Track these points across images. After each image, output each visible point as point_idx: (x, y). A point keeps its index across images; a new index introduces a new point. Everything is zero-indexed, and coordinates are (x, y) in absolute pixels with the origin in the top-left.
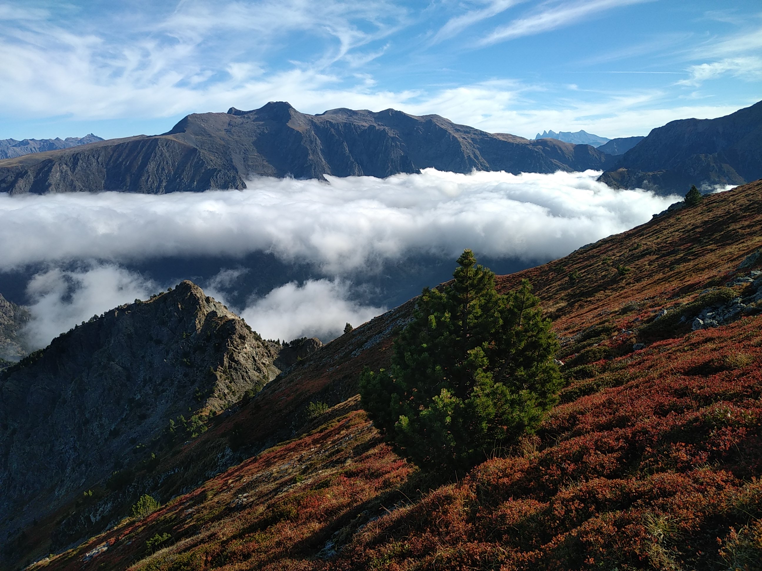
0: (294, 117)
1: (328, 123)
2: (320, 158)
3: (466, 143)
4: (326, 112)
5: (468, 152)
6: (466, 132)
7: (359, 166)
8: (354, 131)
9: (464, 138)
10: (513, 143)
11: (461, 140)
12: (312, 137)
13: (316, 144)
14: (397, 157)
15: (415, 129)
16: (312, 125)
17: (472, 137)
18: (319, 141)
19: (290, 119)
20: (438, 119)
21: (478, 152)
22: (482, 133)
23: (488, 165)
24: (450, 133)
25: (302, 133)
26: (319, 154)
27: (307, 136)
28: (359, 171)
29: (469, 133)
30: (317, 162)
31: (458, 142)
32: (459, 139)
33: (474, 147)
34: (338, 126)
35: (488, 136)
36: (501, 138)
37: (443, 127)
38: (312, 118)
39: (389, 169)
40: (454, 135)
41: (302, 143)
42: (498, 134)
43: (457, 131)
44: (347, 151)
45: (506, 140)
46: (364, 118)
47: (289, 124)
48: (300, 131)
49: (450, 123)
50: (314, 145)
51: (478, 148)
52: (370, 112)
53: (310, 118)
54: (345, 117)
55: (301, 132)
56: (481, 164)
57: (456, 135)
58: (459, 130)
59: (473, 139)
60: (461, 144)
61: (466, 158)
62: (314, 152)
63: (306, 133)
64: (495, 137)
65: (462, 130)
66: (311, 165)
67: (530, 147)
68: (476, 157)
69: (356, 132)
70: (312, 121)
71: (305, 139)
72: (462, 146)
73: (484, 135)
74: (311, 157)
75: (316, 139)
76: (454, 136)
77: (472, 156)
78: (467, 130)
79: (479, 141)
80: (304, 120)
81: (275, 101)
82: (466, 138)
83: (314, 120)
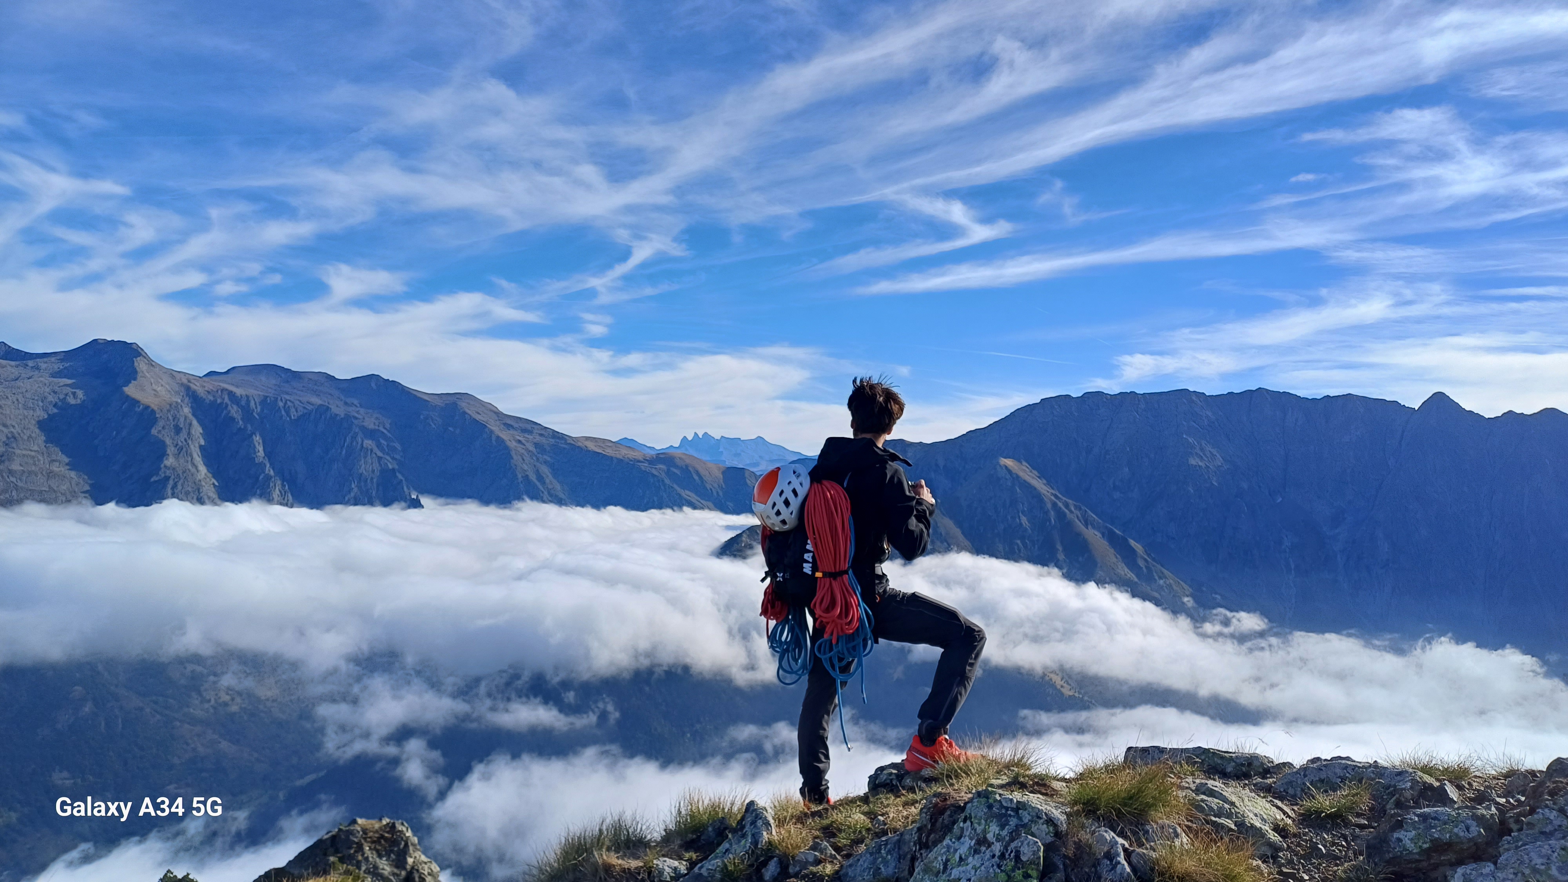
0: (145, 377)
1: (225, 393)
2: (193, 465)
3: (523, 451)
4: (234, 368)
5: (526, 468)
6: (524, 431)
7: (283, 486)
8: (283, 412)
9: (519, 442)
10: (612, 457)
11: (512, 444)
12: (182, 420)
13: (189, 434)
14: (373, 471)
15: (422, 417)
16: (187, 395)
17: (535, 441)
18: (197, 429)
19: (135, 379)
20: (472, 403)
21: (545, 470)
22: (555, 435)
23: (562, 496)
24: (492, 432)
25: (158, 411)
26: (191, 456)
27: (170, 418)
28: (283, 494)
29: (530, 432)
30: (184, 472)
31: (507, 448)
32: (508, 443)
33: (538, 459)
34: (248, 401)
35: (566, 440)
36: (591, 446)
37: (478, 417)
38: (189, 381)
39: (352, 494)
40: (501, 435)
41: (154, 431)
42: (587, 438)
43: (509, 426)
44: (261, 452)
45: (600, 451)
46: (316, 387)
47: (131, 390)
48: (153, 406)
49: (495, 413)
50: (183, 435)
51: (545, 462)
52: (332, 378)
53: (185, 381)
54: (274, 382)
55: (156, 408)
56: (549, 493)
57: (505, 435)
58: (512, 426)
59: (536, 445)
60: (513, 453)
61: (520, 479)
62: (182, 450)
63: (169, 411)
64: (580, 444)
65: (516, 425)
66: (167, 478)
67: (644, 466)
68: (540, 478)
69: (288, 414)
70: (188, 388)
71: (161, 423)
72: (515, 457)
73: (559, 438)
74: (170, 461)
75: (190, 424)
76: (498, 437)
77: (533, 477)
78: (527, 426)
79: (548, 449)
80: (168, 384)
81: (109, 339)
82: (524, 442)
83: (191, 385)
